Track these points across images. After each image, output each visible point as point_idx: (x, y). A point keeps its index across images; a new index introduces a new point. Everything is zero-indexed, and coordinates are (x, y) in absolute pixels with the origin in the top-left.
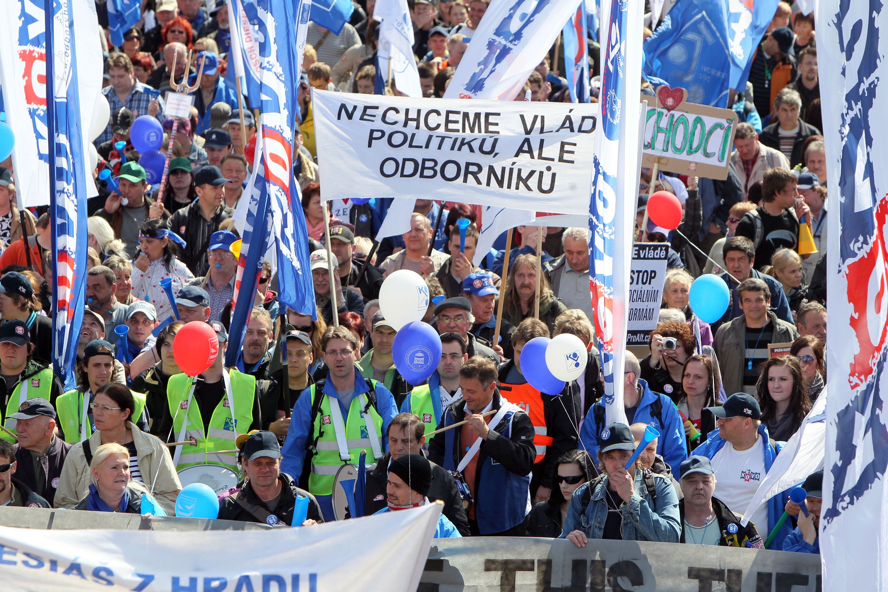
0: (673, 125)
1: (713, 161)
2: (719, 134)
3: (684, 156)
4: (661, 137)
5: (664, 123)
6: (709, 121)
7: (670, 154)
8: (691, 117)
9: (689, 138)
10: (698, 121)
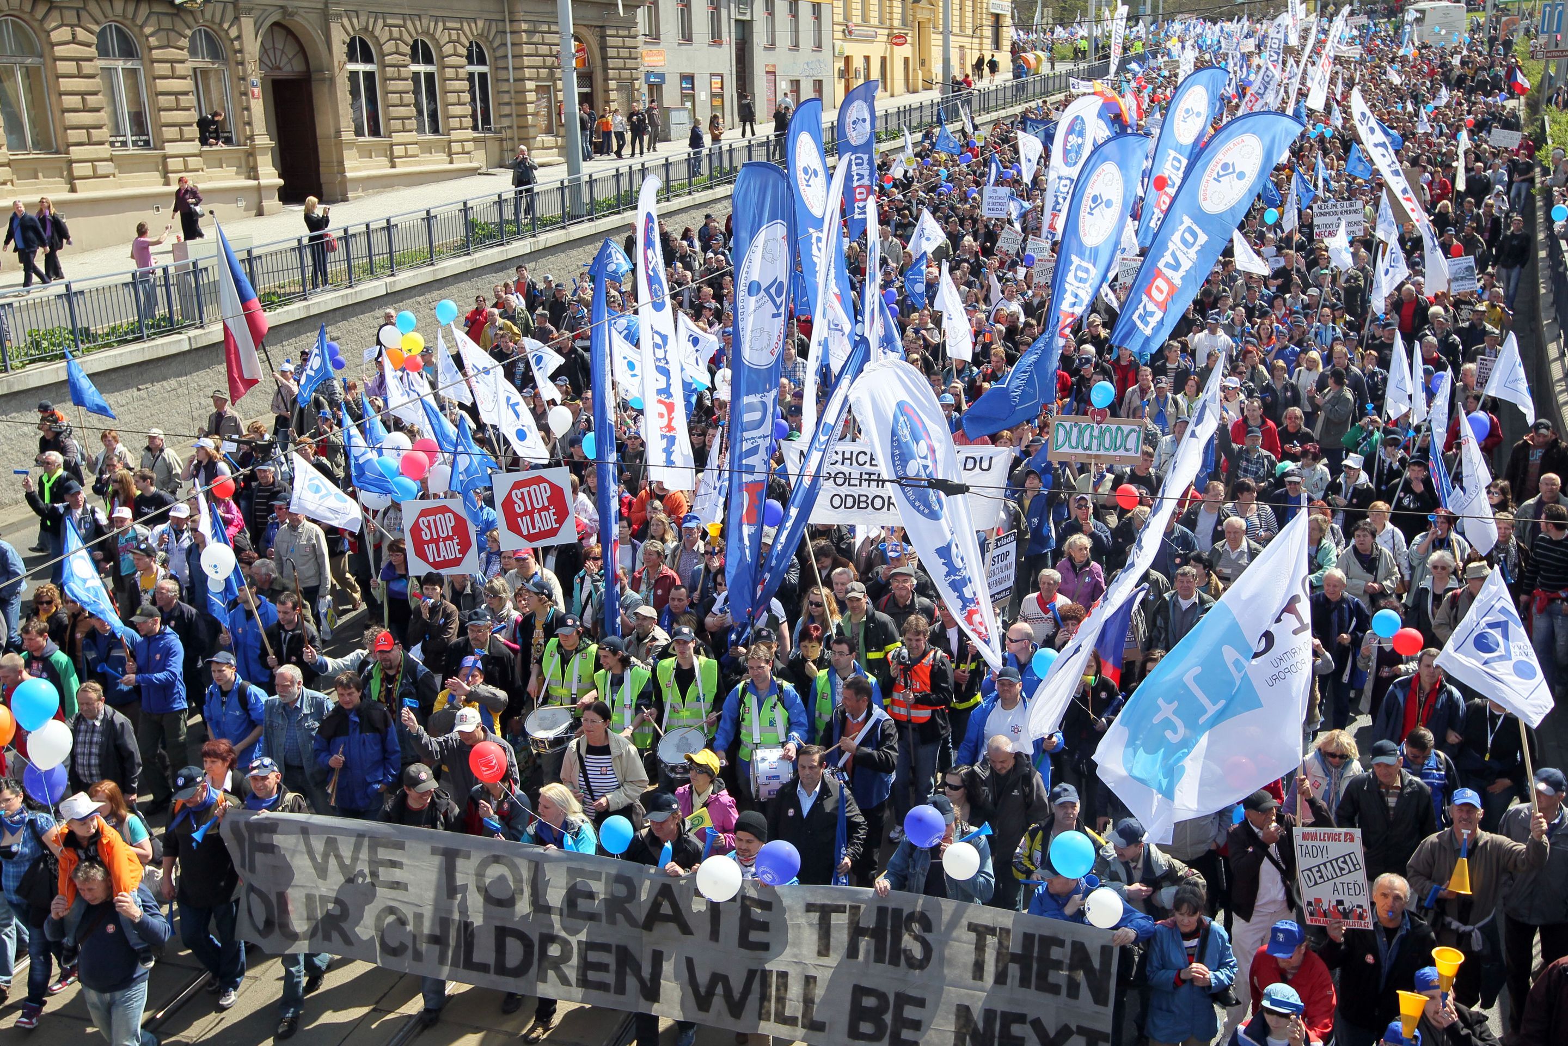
0: (1102, 433)
1: (1131, 454)
2: (1134, 435)
3: (1111, 453)
4: (1095, 442)
5: (1096, 433)
6: (1126, 428)
7: (1102, 452)
8: (1114, 427)
9: (1113, 441)
10: (1119, 429)
